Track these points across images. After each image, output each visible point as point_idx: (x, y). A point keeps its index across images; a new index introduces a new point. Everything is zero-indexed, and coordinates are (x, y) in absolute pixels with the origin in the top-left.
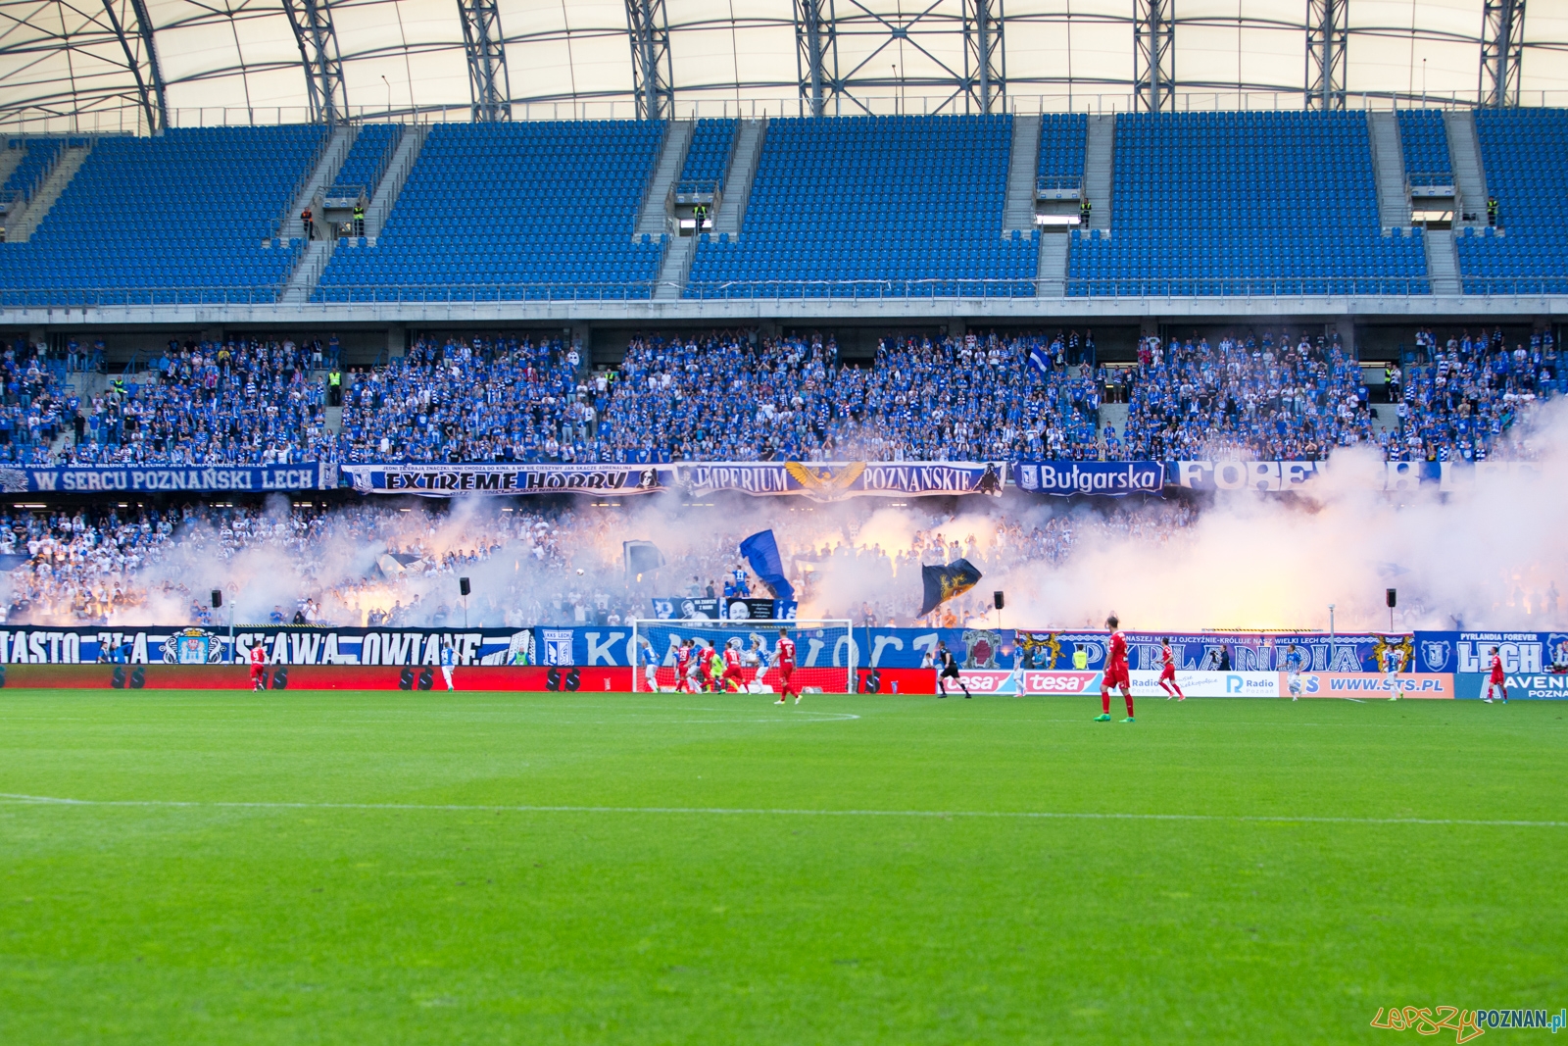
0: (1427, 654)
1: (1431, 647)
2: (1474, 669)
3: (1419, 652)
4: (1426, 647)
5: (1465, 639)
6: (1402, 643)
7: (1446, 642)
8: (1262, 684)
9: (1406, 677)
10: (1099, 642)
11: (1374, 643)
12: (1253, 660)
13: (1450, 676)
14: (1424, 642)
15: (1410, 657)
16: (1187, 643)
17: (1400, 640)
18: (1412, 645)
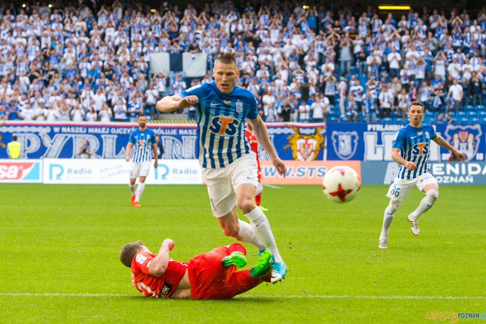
0: (337, 144)
1: (341, 138)
2: (378, 157)
3: (330, 142)
4: (336, 137)
5: (372, 130)
6: (315, 134)
7: (355, 133)
8: (187, 171)
9: (318, 165)
10: (37, 133)
11: (290, 134)
12: (179, 149)
13: (358, 163)
14: (335, 133)
15: (321, 146)
16: (119, 135)
17: (313, 131)
18: (324, 135)
